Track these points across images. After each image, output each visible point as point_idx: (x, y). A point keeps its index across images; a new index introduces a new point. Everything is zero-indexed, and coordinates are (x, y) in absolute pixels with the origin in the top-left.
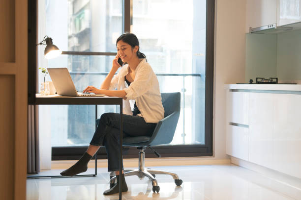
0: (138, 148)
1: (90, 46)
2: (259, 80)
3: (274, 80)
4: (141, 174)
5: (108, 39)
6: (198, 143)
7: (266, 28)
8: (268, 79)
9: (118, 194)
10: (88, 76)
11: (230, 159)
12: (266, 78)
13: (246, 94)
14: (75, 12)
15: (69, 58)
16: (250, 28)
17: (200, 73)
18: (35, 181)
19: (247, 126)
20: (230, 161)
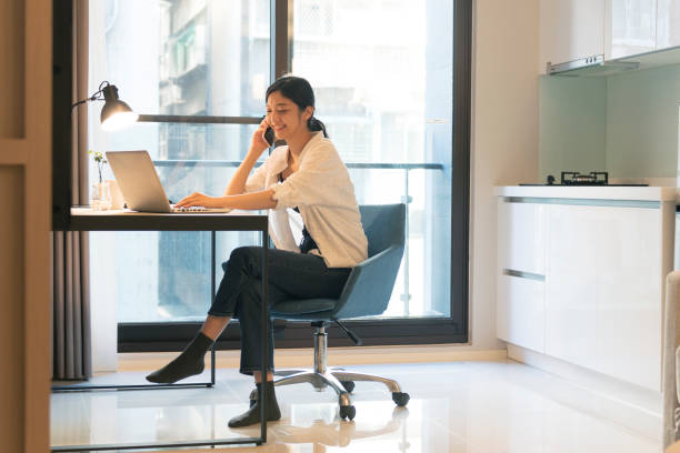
0: (313, 324)
1: (207, 105)
2: (568, 177)
3: (601, 178)
4: (318, 381)
5: (246, 88)
6: (437, 314)
7: (582, 63)
8: (587, 175)
9: (259, 425)
10: (203, 168)
11: (506, 349)
12: (582, 173)
13: (541, 207)
14: (175, 31)
15: (160, 129)
16: (549, 63)
17: (441, 163)
18: (81, 396)
19: (541, 278)
20: (505, 353)
